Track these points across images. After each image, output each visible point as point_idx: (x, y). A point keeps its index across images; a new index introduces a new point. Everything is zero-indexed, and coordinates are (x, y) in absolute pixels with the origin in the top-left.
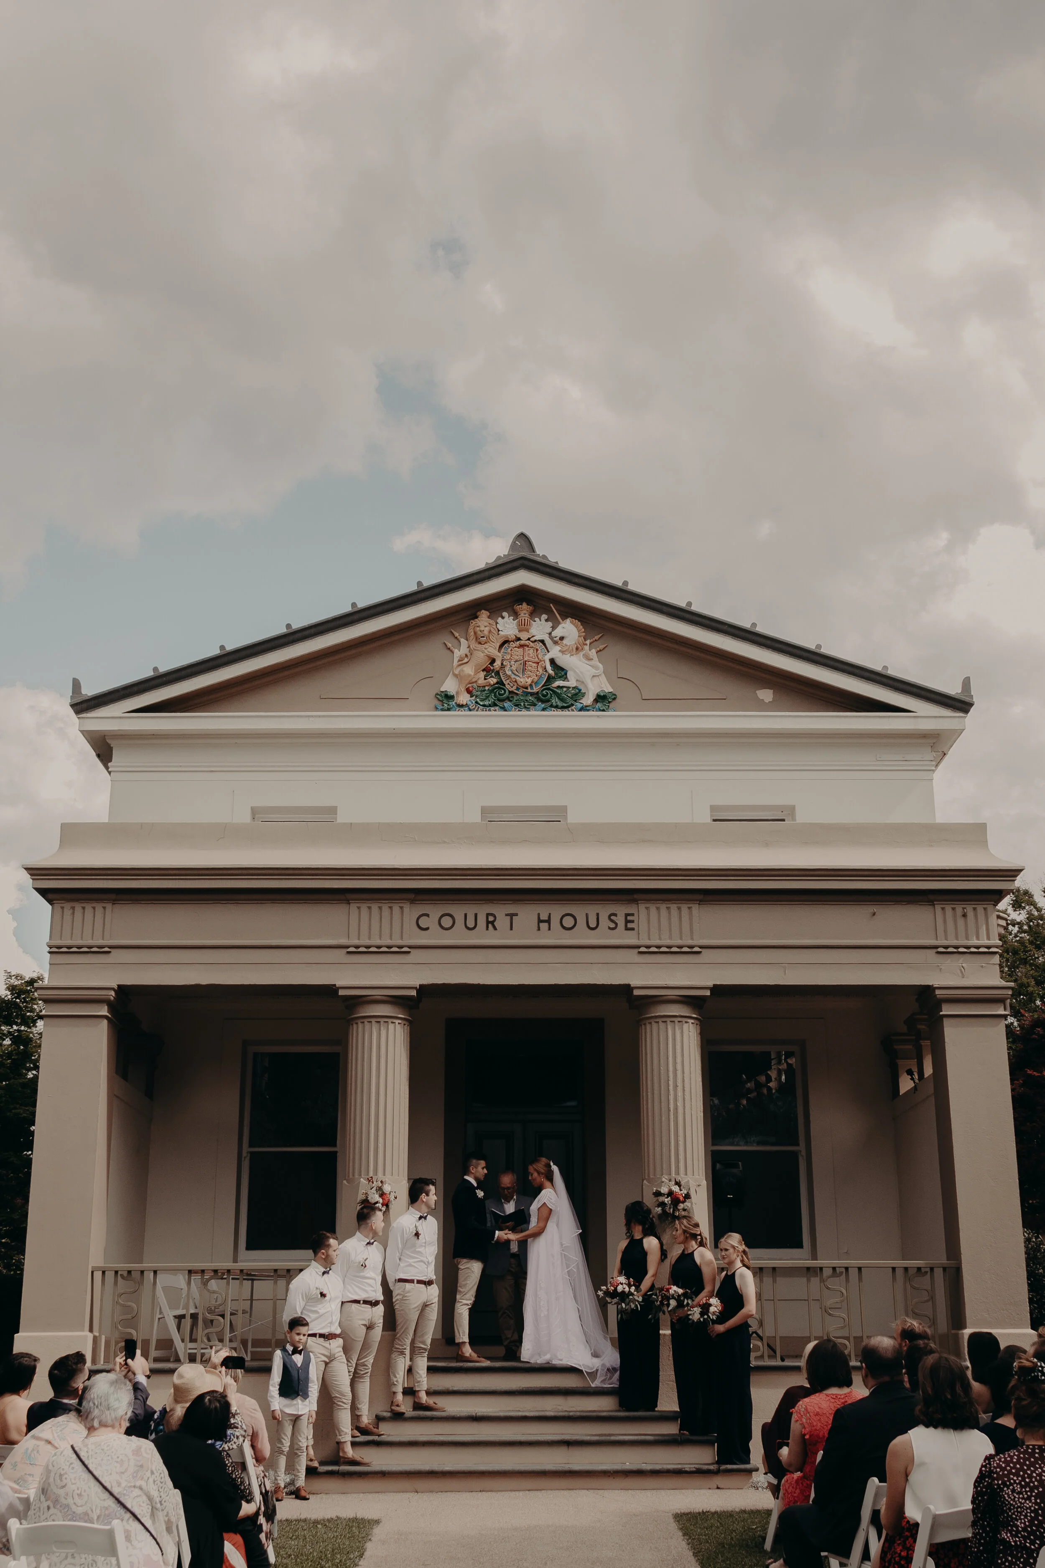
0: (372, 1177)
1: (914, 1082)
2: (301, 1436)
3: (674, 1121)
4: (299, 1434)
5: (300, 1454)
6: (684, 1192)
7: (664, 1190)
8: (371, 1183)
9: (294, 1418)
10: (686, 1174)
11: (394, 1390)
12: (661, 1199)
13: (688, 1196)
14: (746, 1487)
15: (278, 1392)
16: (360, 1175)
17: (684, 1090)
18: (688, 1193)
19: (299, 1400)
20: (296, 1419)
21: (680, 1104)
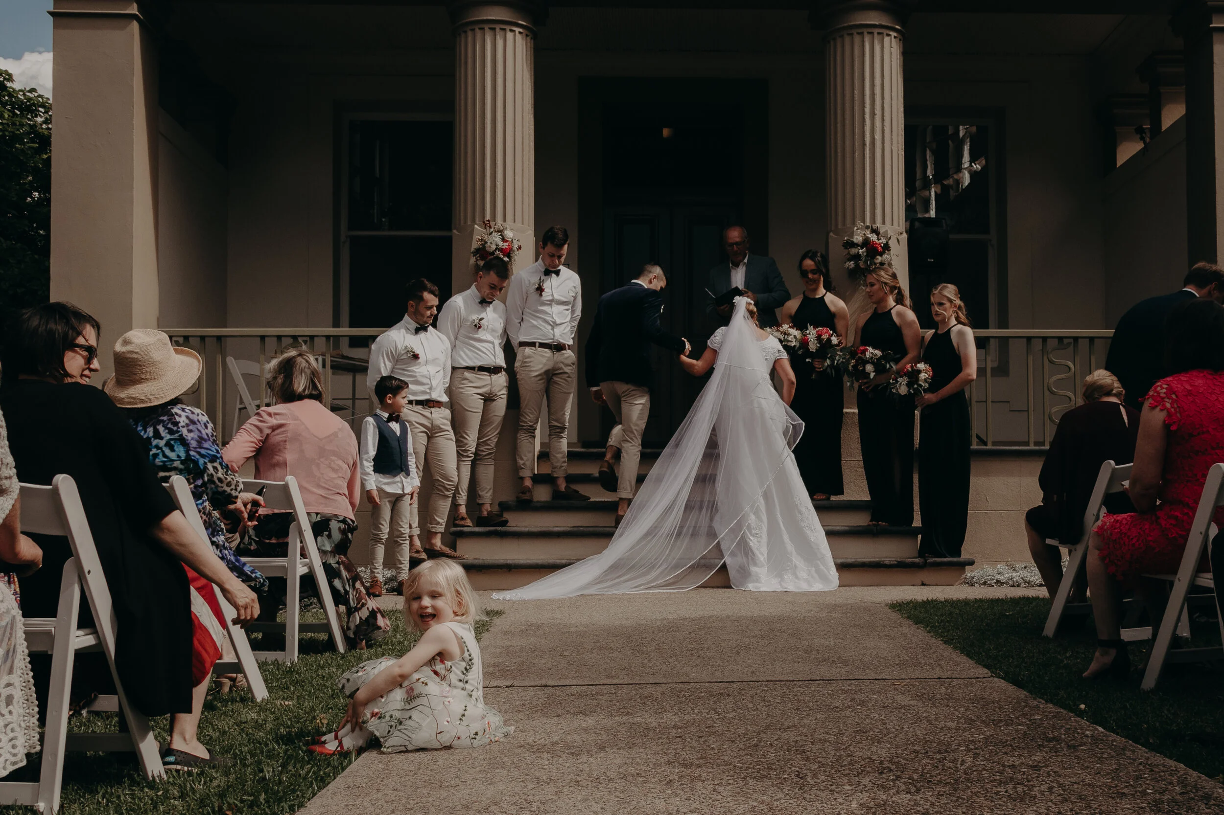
0: (489, 221)
1: (1144, 142)
2: (402, 521)
3: (870, 157)
4: (401, 518)
5: (402, 542)
6: (884, 241)
7: (858, 239)
8: (488, 228)
9: (393, 499)
10: (884, 223)
11: (521, 474)
12: (853, 251)
13: (887, 247)
14: (957, 583)
15: (372, 469)
16: (474, 221)
17: (883, 120)
18: (887, 242)
19: (400, 477)
20: (396, 500)
21: (878, 136)
